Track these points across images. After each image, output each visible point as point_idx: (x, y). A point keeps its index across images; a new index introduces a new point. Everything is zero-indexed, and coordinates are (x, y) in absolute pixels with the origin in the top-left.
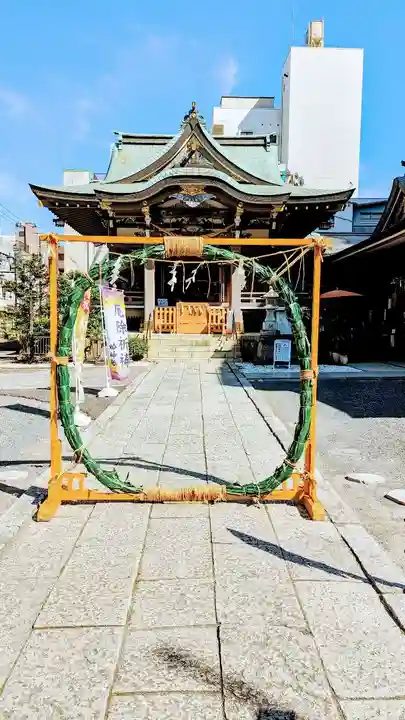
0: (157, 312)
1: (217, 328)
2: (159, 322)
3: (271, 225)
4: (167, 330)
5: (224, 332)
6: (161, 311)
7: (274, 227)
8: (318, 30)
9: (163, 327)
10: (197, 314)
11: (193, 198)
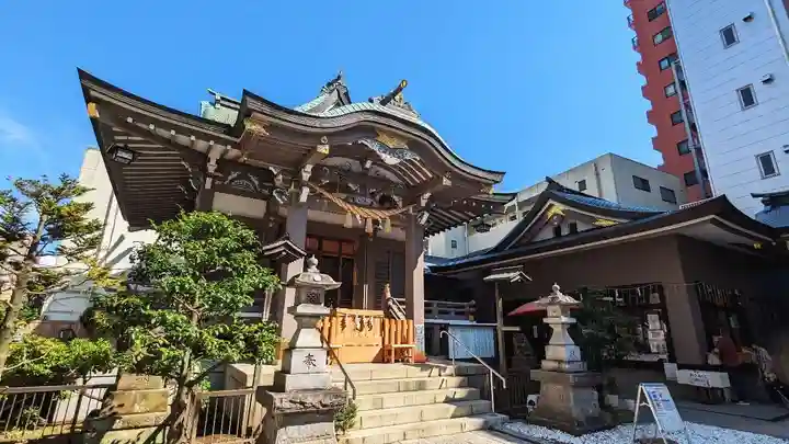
10: (366, 328)
11: (393, 152)
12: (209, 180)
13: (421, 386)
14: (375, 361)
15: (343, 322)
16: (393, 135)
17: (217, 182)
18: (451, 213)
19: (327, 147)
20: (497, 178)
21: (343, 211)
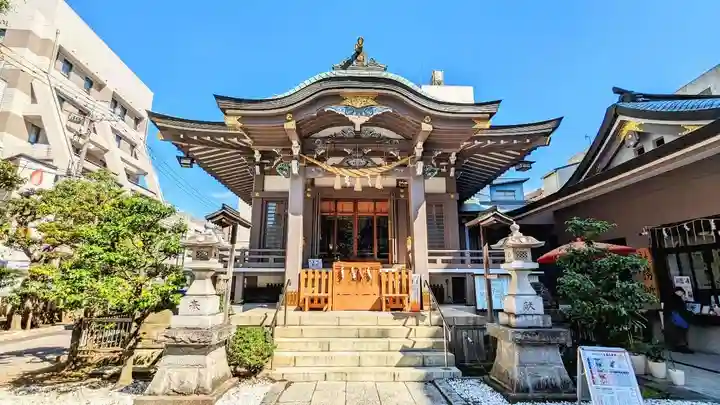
0: (304, 276)
1: (394, 301)
2: (307, 293)
3: (449, 171)
4: (317, 305)
5: (408, 309)
6: (311, 276)
7: (452, 174)
8: (439, 75)
9: (312, 301)
10: (364, 280)
11: (359, 111)
12: (257, 168)
13: (384, 334)
14: (372, 310)
15: (340, 274)
16: (356, 96)
17: (266, 168)
18: (491, 155)
19: (294, 122)
20: (491, 109)
21: (333, 175)
